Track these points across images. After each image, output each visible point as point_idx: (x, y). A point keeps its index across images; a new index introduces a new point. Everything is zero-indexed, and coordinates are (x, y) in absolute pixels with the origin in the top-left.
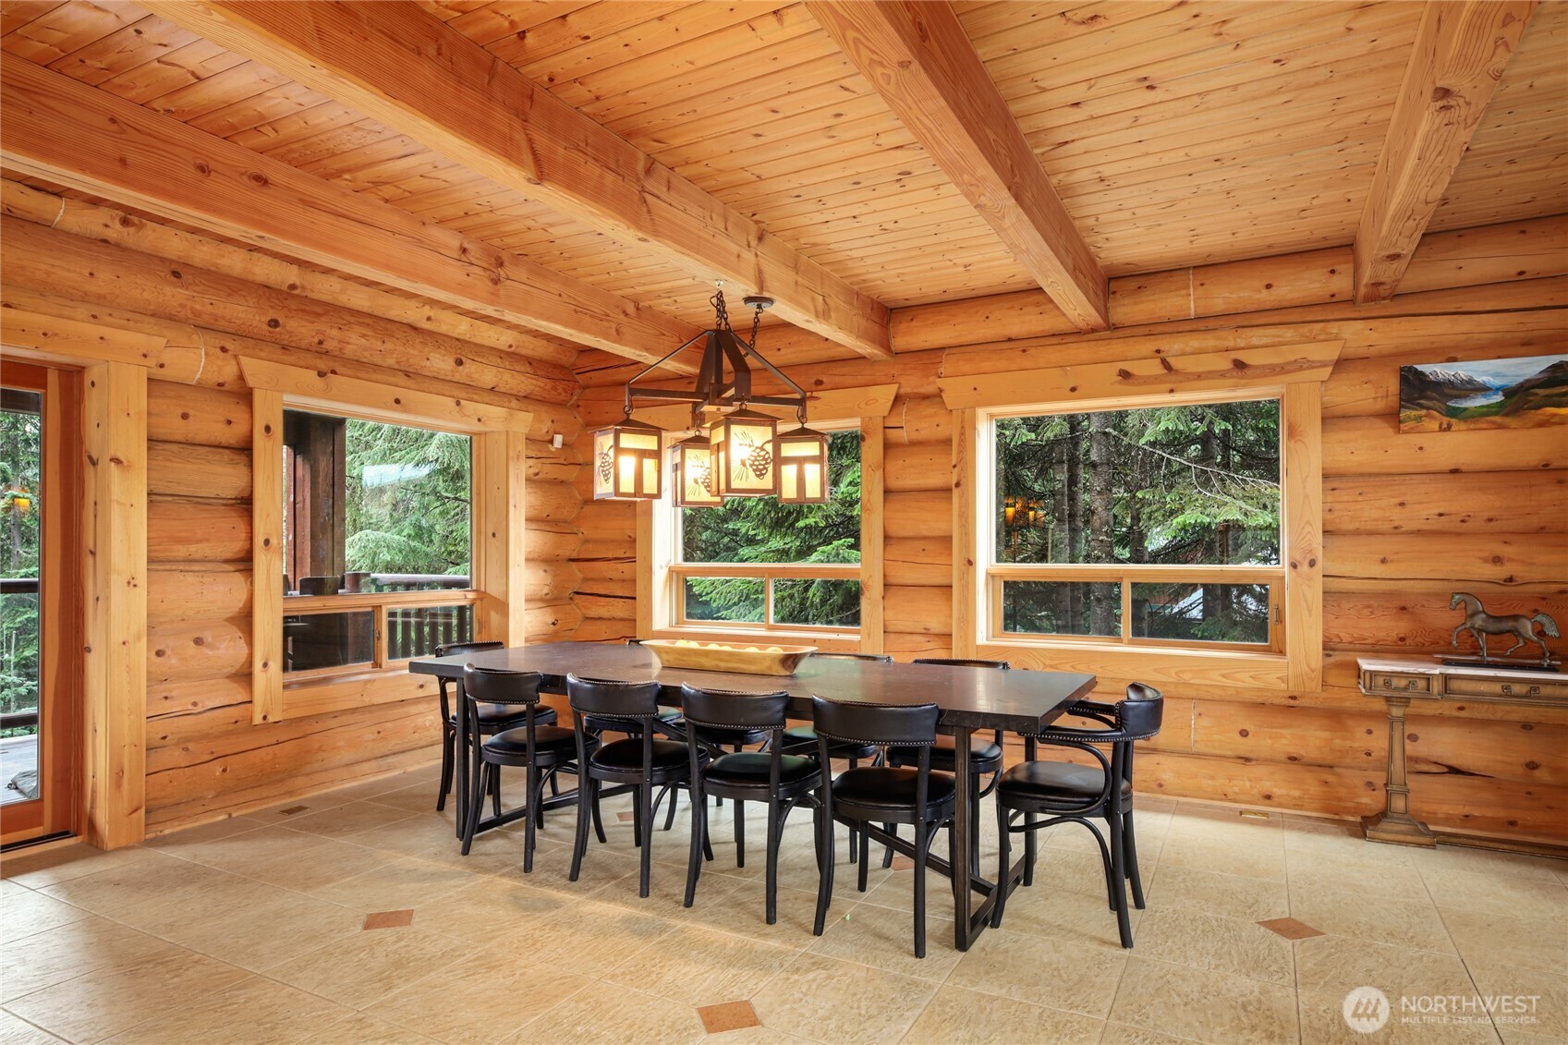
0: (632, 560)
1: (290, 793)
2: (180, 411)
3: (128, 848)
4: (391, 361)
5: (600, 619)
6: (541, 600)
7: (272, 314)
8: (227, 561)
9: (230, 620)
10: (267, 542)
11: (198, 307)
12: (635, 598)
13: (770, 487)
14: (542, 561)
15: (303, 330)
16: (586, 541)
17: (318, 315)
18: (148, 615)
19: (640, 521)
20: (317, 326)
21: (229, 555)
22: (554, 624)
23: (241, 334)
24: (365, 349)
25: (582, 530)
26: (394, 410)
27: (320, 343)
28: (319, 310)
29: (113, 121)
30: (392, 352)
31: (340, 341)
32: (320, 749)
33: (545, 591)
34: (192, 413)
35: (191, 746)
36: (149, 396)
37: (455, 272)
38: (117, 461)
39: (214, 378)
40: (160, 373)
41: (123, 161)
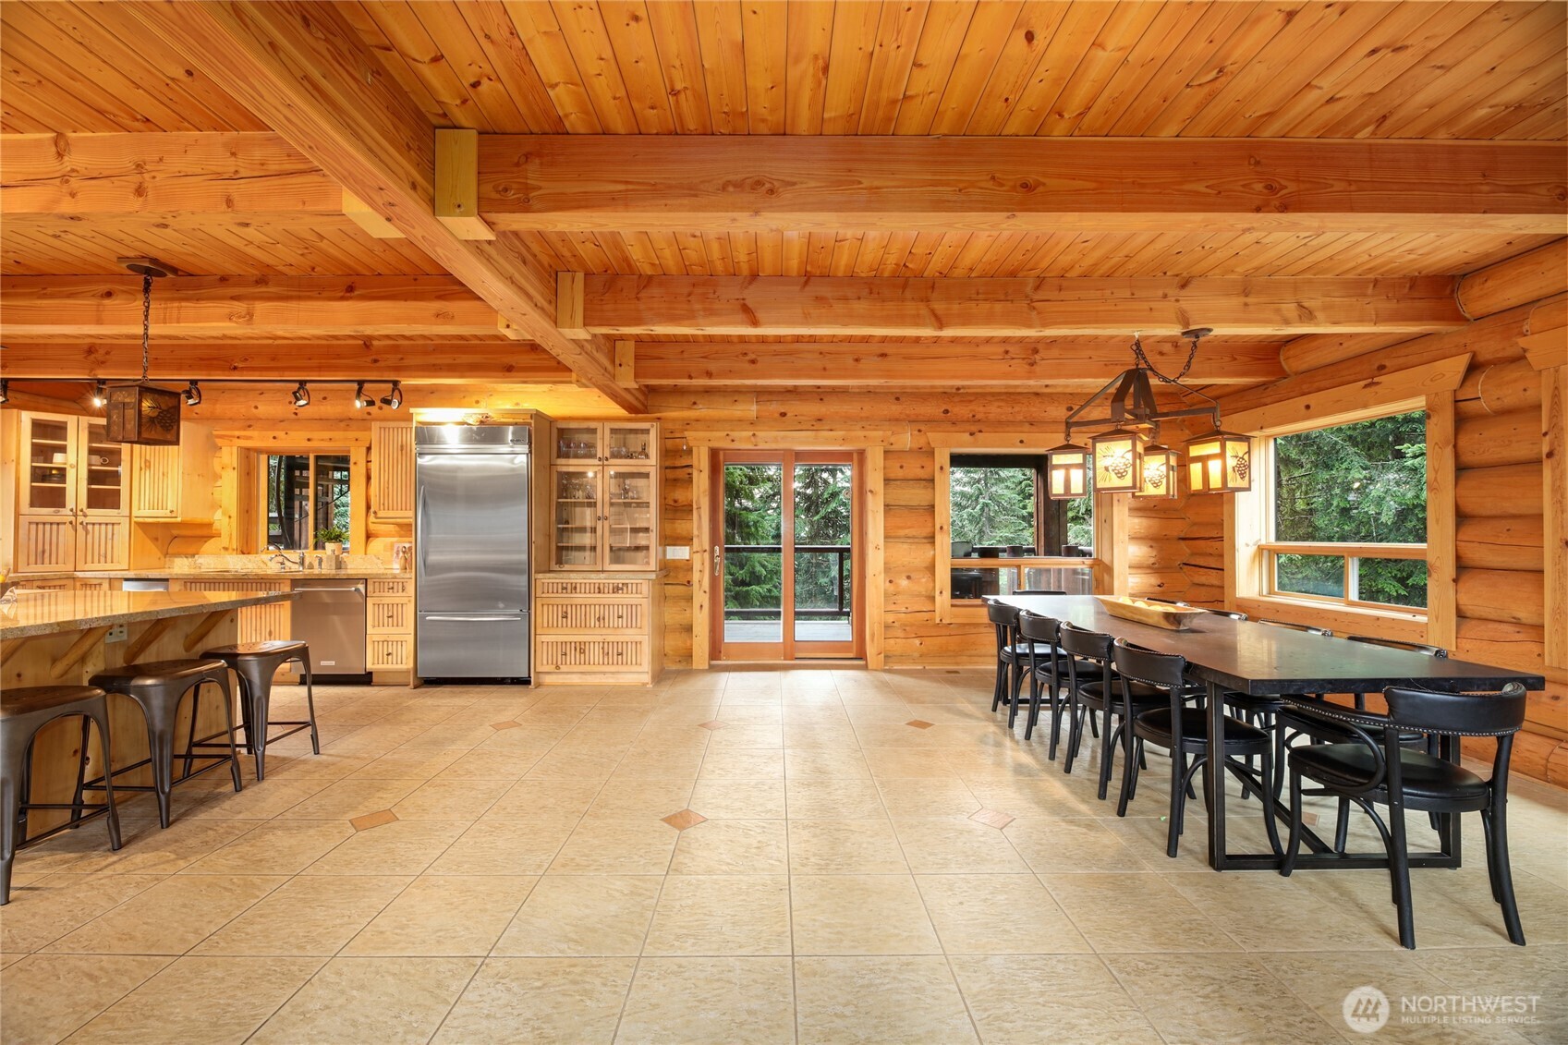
0: (1221, 539)
1: (957, 664)
2: (899, 465)
3: (876, 670)
4: (1020, 418)
5: (1203, 585)
6: (1149, 567)
7: (945, 407)
8: (925, 538)
9: (926, 568)
10: (941, 528)
11: (907, 412)
12: (1223, 570)
13: (1130, 484)
14: (1151, 539)
15: (962, 412)
16: (1195, 524)
17: (971, 401)
18: (885, 564)
19: (1226, 508)
20: (970, 408)
21: (925, 535)
22: (1159, 586)
23: (931, 421)
24: (1002, 414)
25: (1188, 515)
26: (1019, 447)
27: (974, 416)
28: (972, 398)
29: (821, 353)
30: (1018, 412)
31: (985, 413)
32: (973, 643)
33: (1152, 560)
34: (904, 465)
35: (907, 628)
36: (885, 459)
37: (1003, 367)
38: (871, 491)
39: (916, 446)
40: (892, 448)
41: (825, 369)
